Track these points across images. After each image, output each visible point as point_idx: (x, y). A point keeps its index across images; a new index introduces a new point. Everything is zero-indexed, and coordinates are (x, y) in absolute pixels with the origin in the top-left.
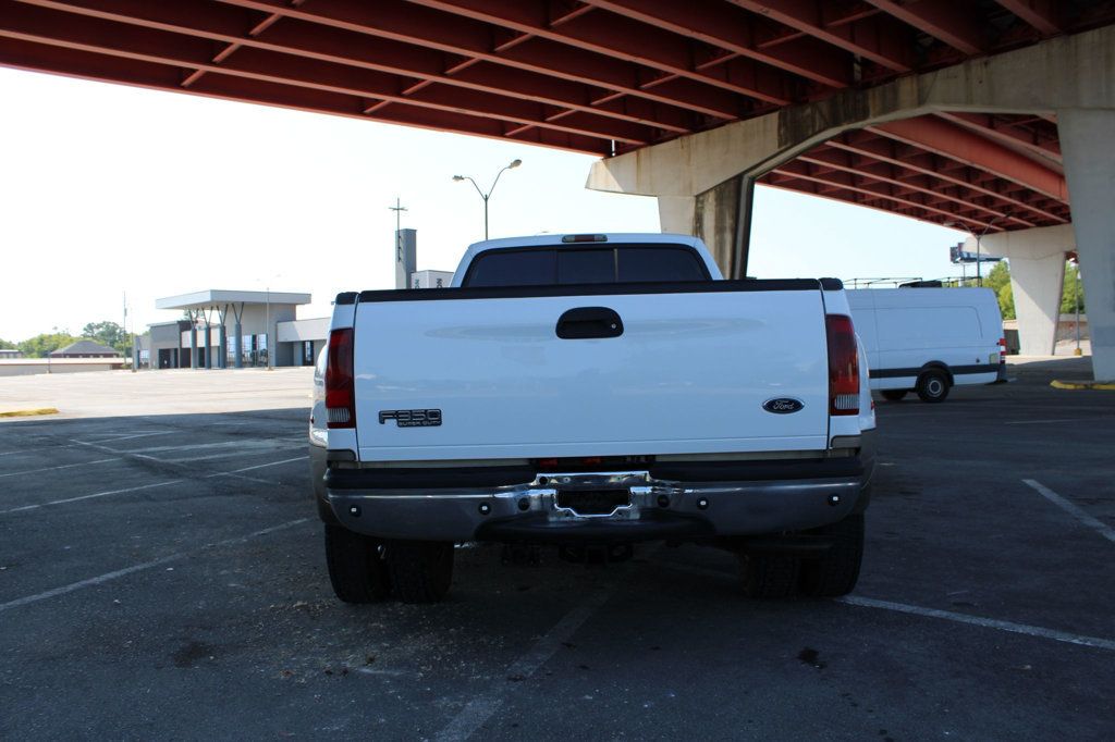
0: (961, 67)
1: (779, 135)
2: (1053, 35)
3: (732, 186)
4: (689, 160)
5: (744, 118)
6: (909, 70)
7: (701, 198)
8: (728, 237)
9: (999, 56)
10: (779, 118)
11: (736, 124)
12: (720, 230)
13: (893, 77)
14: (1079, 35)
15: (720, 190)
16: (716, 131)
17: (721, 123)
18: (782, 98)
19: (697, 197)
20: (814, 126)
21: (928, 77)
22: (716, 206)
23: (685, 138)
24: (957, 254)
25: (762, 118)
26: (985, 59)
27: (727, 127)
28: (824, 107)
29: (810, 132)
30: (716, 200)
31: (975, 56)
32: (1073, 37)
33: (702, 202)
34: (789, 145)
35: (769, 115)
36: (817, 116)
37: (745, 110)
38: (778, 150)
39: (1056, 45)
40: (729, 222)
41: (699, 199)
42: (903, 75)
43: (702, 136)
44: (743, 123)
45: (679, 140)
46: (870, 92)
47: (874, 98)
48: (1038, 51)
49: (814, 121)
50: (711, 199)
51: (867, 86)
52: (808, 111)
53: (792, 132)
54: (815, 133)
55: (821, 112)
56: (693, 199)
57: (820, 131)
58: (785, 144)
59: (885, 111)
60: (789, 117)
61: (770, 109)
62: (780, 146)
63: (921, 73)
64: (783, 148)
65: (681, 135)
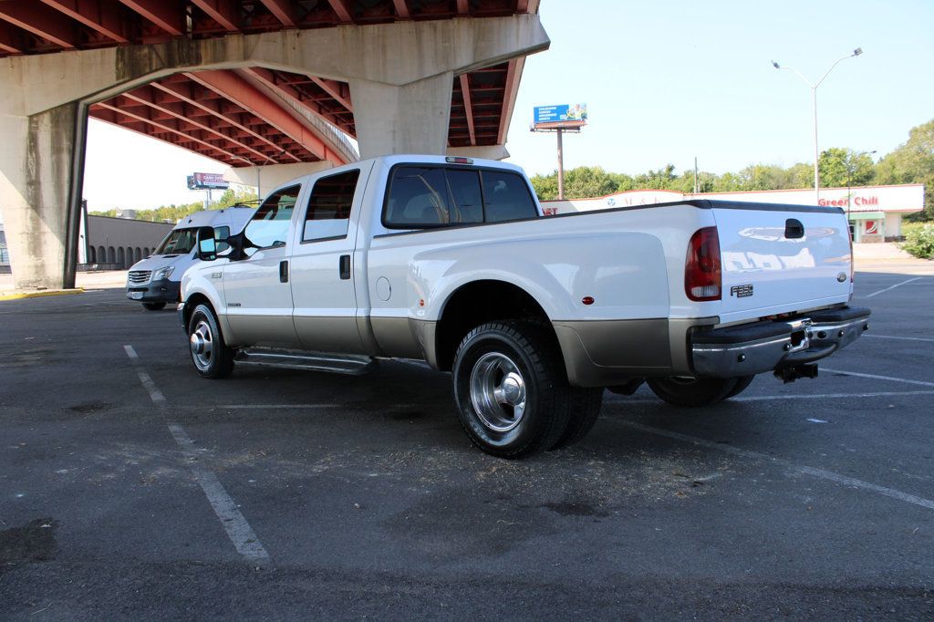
0: (278, 34)
1: (117, 69)
2: (347, 23)
3: (69, 110)
4: (21, 79)
5: (81, 49)
6: (236, 29)
7: (35, 119)
8: (66, 158)
9: (308, 31)
10: (117, 53)
11: (74, 53)
12: (56, 150)
13: (221, 32)
14: (365, 26)
15: (56, 113)
16: (50, 56)
17: (56, 49)
18: (121, 35)
19: (31, 117)
20: (151, 65)
21: (252, 38)
22: (52, 127)
23: (16, 58)
24: (196, 182)
25: (99, 51)
26: (297, 31)
27: (62, 54)
28: (161, 49)
29: (148, 70)
30: (52, 122)
31: (290, 27)
32: (360, 27)
33: (37, 123)
34: (127, 78)
35: (107, 50)
36: (154, 56)
37: (82, 39)
38: (116, 82)
39: (349, 30)
40: (66, 144)
41: (33, 119)
42: (233, 33)
43: (35, 58)
44: (79, 52)
45: (8, 59)
46: (202, 43)
47: (206, 47)
48: (335, 32)
49: (150, 59)
50: (46, 122)
51: (198, 37)
52: (146, 51)
53: (131, 68)
54: (151, 72)
55: (157, 54)
56: (28, 118)
57: (156, 70)
58: (123, 77)
59: (215, 61)
60: (126, 53)
61: (108, 44)
62: (118, 78)
63: (245, 34)
64: (121, 81)
65: (10, 54)
